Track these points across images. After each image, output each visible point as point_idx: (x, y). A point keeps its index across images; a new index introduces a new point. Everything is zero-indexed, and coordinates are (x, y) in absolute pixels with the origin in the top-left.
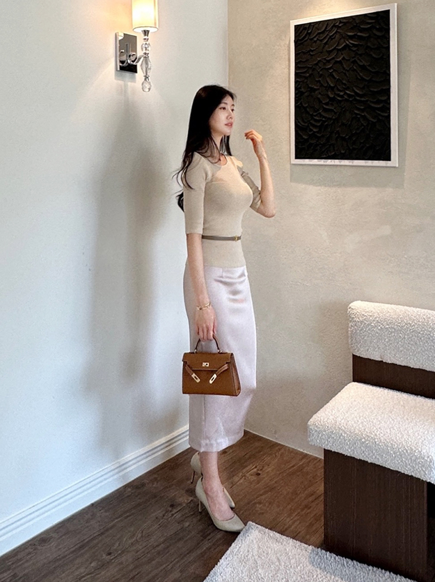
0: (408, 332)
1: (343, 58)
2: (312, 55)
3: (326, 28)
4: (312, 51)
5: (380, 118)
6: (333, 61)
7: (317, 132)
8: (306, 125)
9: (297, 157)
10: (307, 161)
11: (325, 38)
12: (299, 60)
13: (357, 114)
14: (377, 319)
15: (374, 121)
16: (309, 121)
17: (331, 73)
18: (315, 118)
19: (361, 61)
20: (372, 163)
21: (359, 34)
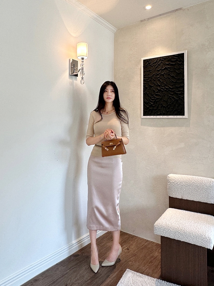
0: (194, 186)
1: (164, 73)
2: (151, 72)
3: (157, 61)
4: (151, 70)
5: (180, 98)
6: (160, 74)
7: (153, 104)
8: (148, 101)
9: (144, 115)
10: (148, 117)
11: (156, 65)
12: (145, 74)
13: (170, 96)
14: (180, 181)
15: (177, 99)
16: (150, 100)
17: (159, 79)
18: (152, 98)
19: (171, 74)
20: (177, 117)
21: (171, 63)
